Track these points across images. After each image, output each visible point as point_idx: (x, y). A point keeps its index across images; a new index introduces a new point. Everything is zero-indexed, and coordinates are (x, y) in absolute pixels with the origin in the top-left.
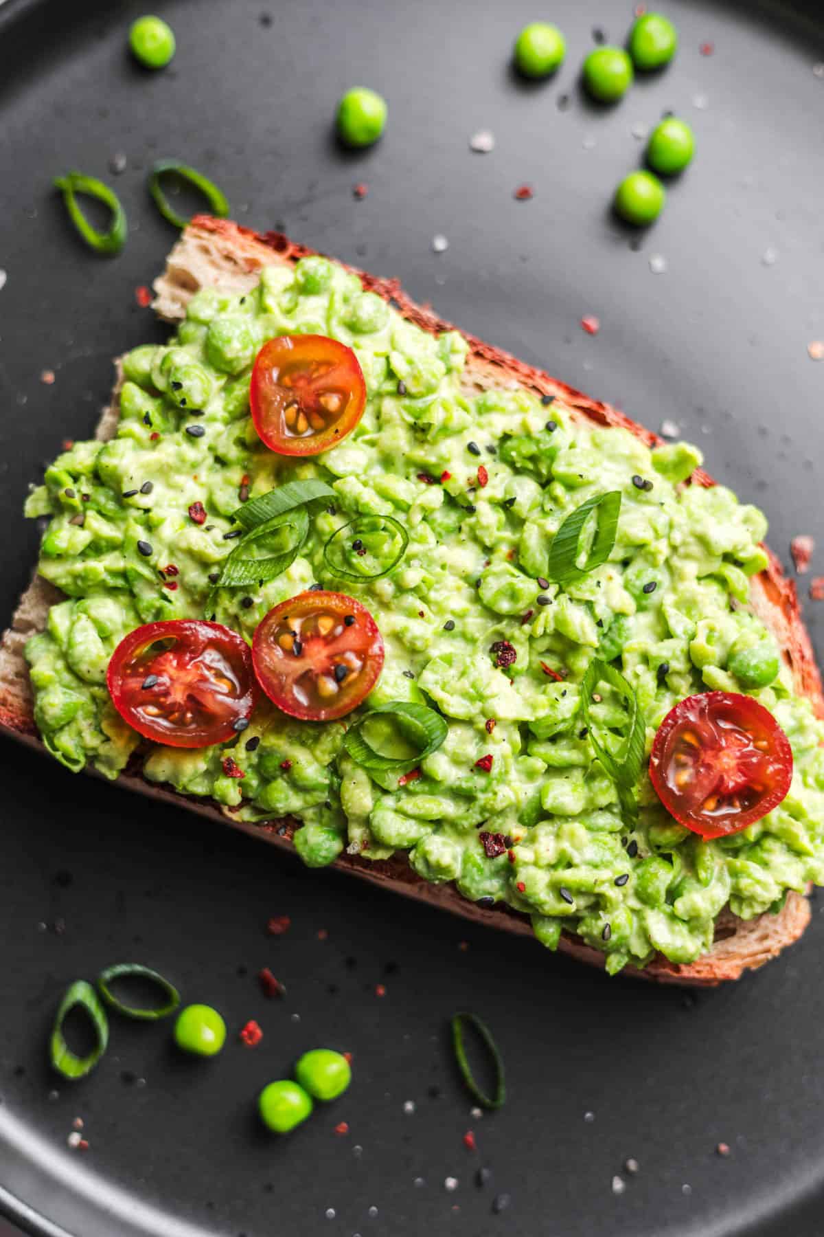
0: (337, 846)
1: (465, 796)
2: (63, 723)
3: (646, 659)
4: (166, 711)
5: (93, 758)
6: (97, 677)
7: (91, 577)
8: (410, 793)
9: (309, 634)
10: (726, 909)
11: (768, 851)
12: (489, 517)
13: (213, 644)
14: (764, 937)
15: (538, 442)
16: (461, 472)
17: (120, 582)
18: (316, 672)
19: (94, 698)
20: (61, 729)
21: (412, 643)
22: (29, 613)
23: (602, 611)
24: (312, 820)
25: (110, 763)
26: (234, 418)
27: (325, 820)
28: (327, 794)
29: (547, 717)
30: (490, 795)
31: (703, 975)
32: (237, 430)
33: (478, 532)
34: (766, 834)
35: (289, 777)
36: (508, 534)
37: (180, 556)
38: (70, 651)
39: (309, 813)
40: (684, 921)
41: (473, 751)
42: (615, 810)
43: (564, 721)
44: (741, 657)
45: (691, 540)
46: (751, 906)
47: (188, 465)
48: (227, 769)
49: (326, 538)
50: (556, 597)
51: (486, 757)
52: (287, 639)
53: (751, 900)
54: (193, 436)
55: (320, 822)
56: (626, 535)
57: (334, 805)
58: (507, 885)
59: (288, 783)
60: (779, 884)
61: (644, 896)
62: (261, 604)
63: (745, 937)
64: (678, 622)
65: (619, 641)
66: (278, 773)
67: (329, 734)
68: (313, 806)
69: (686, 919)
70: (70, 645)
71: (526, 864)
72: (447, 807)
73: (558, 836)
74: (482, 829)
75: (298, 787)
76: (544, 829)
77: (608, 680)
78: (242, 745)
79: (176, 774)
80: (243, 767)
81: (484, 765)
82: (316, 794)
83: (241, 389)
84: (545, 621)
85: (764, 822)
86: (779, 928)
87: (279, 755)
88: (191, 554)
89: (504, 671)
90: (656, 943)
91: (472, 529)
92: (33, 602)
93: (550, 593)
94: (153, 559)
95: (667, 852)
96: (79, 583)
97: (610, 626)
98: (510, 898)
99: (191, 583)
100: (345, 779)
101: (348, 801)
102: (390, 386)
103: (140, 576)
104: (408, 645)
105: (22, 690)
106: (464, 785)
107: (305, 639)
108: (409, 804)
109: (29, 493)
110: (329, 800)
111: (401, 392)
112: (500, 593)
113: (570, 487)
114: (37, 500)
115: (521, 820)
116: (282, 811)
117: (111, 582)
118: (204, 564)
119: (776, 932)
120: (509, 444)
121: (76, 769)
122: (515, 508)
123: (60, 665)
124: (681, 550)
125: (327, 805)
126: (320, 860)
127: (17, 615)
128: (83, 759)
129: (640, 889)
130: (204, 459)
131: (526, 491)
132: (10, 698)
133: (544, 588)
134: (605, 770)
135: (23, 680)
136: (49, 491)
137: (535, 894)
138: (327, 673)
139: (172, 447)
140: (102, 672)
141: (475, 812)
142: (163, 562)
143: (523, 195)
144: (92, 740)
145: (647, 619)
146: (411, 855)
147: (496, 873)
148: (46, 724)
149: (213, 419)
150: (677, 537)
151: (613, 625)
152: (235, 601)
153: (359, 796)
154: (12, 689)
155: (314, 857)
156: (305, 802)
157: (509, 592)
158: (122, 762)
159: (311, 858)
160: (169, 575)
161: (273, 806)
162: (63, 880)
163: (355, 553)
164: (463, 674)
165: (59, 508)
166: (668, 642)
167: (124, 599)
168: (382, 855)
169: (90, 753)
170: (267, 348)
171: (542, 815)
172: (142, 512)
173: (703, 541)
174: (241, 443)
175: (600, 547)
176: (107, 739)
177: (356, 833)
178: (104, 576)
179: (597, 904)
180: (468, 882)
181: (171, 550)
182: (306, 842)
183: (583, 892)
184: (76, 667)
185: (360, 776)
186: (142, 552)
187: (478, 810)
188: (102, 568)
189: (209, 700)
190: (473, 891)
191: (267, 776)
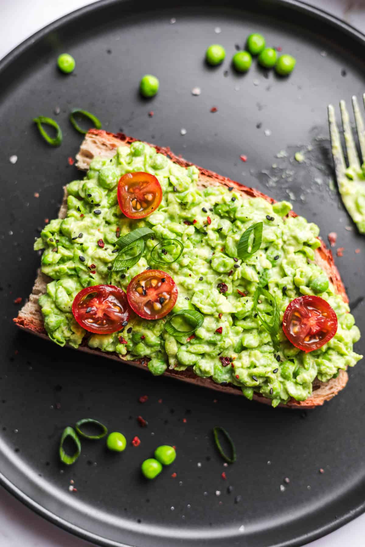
0: (164, 367)
1: (213, 344)
2: (56, 328)
3: (277, 285)
4: (96, 321)
5: (68, 341)
6: (68, 309)
7: (62, 271)
8: (191, 344)
9: (148, 287)
10: (316, 378)
11: (331, 355)
12: (213, 236)
13: (111, 293)
14: (331, 388)
15: (229, 206)
16: (201, 220)
17: (73, 273)
18: (152, 301)
19: (67, 318)
20: (55, 330)
21: (188, 287)
22: (39, 287)
23: (259, 268)
24: (154, 358)
25: (75, 342)
26: (112, 206)
28: (159, 347)
29: (242, 311)
30: (222, 342)
31: (309, 405)
32: (113, 210)
33: (209, 242)
34: (329, 348)
35: (145, 342)
36: (220, 242)
37: (96, 261)
38: (57, 301)
39: (153, 355)
40: (300, 384)
41: (214, 326)
42: (271, 344)
43: (248, 312)
44: (313, 282)
45: (291, 238)
46: (326, 377)
47: (96, 226)
48: (121, 341)
49: (151, 249)
50: (241, 264)
51: (220, 328)
52: (140, 289)
53: (326, 374)
54: (97, 214)
55: (158, 358)
56: (266, 238)
57: (163, 351)
58: (232, 377)
59: (144, 344)
60: (335, 367)
61: (284, 376)
62: (128, 277)
63: (324, 388)
64: (289, 270)
65: (267, 279)
66: (140, 341)
67: (158, 324)
68: (154, 352)
69: (301, 383)
70: (56, 298)
71: (238, 368)
72: (206, 348)
73: (250, 356)
74: (220, 356)
75: (148, 345)
76: (244, 354)
77: (263, 294)
78: (125, 331)
79: (101, 345)
80: (126, 339)
81: (219, 331)
82: (155, 347)
83: (114, 195)
84: (238, 274)
85: (328, 344)
86: (336, 384)
87: (140, 334)
88: (100, 259)
89: (223, 294)
90: (291, 394)
91: (207, 241)
92: (39, 282)
93: (239, 263)
94: (86, 263)
95: (292, 358)
96: (58, 274)
97: (263, 274)
98: (233, 381)
99: (101, 271)
100: (166, 341)
101: (168, 349)
102: (171, 189)
103: (81, 269)
104: (186, 287)
105: (38, 317)
106: (212, 339)
107: (147, 288)
108: (192, 348)
109: (35, 241)
110: (160, 349)
111: (175, 191)
112: (220, 265)
113: (243, 222)
114: (38, 243)
115: (235, 351)
116: (143, 355)
117: (70, 273)
118: (105, 263)
119: (336, 386)
120: (218, 207)
121: (62, 345)
122: (223, 231)
123: (53, 306)
124: (287, 243)
125: (160, 351)
126: (159, 373)
127: (34, 288)
128: (65, 342)
129: (283, 374)
130: (101, 223)
131: (226, 225)
132: (34, 320)
133: (236, 261)
134: (266, 329)
135: (38, 313)
136: (43, 240)
137: (243, 379)
138: (156, 301)
139: (89, 219)
140: (70, 307)
141: (217, 350)
142: (89, 263)
143: (214, 110)
144: (67, 334)
145: (276, 270)
146: (194, 368)
147: (227, 372)
148: (50, 329)
149: (104, 207)
150: (285, 238)
151: (264, 274)
152: (118, 276)
153: (172, 347)
154: (35, 317)
156: (151, 350)
157: (223, 264)
158: (80, 341)
159: (155, 372)
160: (92, 268)
161: (139, 353)
162: (59, 388)
163: (163, 254)
164: (208, 297)
165: (47, 245)
166: (285, 278)
167: (75, 279)
168: (183, 369)
169: (67, 339)
170: (123, 178)
171: (243, 348)
172: (79, 245)
173: (295, 238)
174: (115, 215)
175: (256, 244)
176: (73, 333)
177: (172, 361)
178: (67, 270)
179: (267, 381)
180: (216, 376)
181: (92, 260)
182: (153, 367)
183: (261, 377)
184: (59, 307)
185: (173, 338)
186: (81, 260)
187: (218, 348)
188: (66, 268)
189: (112, 315)
190: (219, 380)
191: (136, 342)
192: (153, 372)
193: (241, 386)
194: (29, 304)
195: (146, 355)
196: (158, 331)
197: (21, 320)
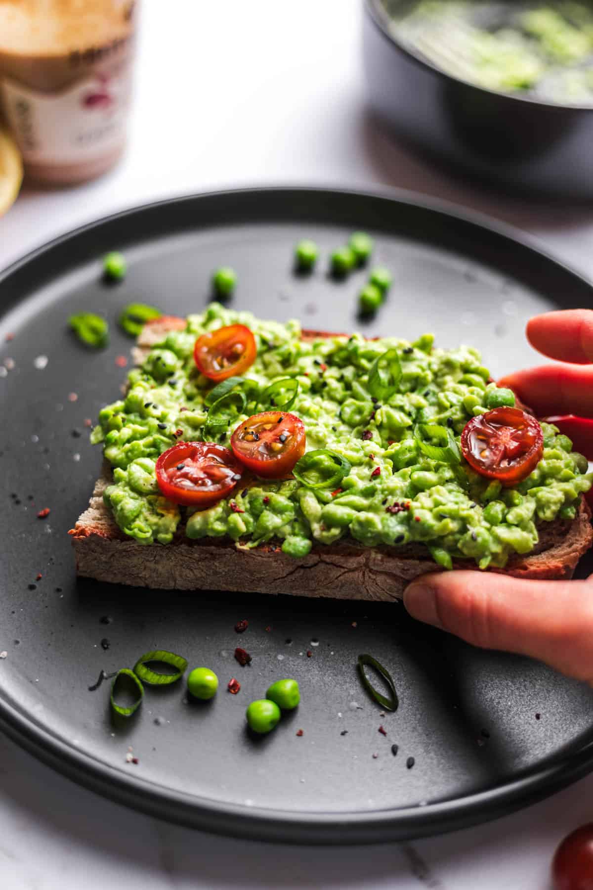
1: (370, 494)
2: (135, 514)
5: (155, 533)
6: (151, 489)
7: (136, 450)
9: (260, 431)
10: (537, 515)
12: (335, 386)
16: (314, 372)
17: (152, 450)
19: (150, 503)
20: (134, 521)
21: (317, 436)
22: (101, 488)
23: (409, 408)
24: (290, 533)
25: (167, 531)
26: (191, 377)
27: (297, 531)
28: (293, 513)
29: (401, 448)
30: (384, 484)
33: (332, 394)
34: (544, 475)
35: (270, 507)
37: (182, 424)
38: (132, 477)
39: (287, 529)
40: (517, 526)
41: (367, 472)
42: (456, 483)
44: (491, 395)
47: (174, 398)
48: (234, 509)
51: (377, 470)
52: (249, 436)
54: (172, 385)
55: (295, 533)
57: (300, 519)
58: (411, 528)
59: (269, 510)
60: (560, 491)
61: (490, 519)
62: (230, 434)
66: (263, 507)
68: (288, 523)
69: (517, 523)
70: (130, 475)
71: (417, 508)
72: (363, 501)
73: (429, 495)
74: (387, 505)
75: (278, 511)
76: (421, 495)
78: (239, 497)
79: (206, 522)
80: (242, 508)
81: (376, 475)
82: (287, 513)
84: (381, 417)
85: (539, 468)
87: (261, 498)
88: (188, 421)
89: (368, 441)
92: (102, 483)
93: (379, 404)
94: (167, 431)
96: (130, 454)
97: (416, 415)
99: (191, 437)
100: (302, 499)
101: (306, 508)
103: (162, 441)
104: (315, 437)
106: (368, 487)
107: (259, 433)
108: (343, 500)
109: (90, 432)
110: (296, 517)
111: (271, 348)
112: (353, 412)
114: (96, 433)
115: (406, 497)
116: (271, 527)
117: (147, 450)
118: (195, 426)
121: (148, 535)
123: (127, 488)
125: (296, 520)
126: (301, 549)
127: (94, 493)
128: (150, 531)
130: (181, 396)
132: (99, 526)
133: (376, 402)
136: (103, 426)
137: (427, 521)
138: (275, 441)
139: (165, 390)
140: (152, 484)
141: (379, 495)
142: (172, 429)
144: (154, 519)
145: (434, 408)
146: (350, 526)
147: (401, 522)
148: (126, 518)
149: (180, 378)
151: (418, 414)
152: (216, 439)
154: (100, 522)
155: (296, 549)
156: (283, 520)
157: (357, 410)
158: (173, 527)
160: (178, 435)
161: (264, 525)
164: (348, 442)
168: (335, 531)
169: (154, 528)
170: (199, 340)
171: (416, 489)
172: (155, 417)
173: (449, 364)
174: (198, 387)
176: (162, 516)
177: (316, 527)
178: (143, 449)
179: (464, 523)
180: (386, 529)
181: (177, 424)
182: (290, 544)
183: (454, 517)
184: (136, 484)
185: (310, 493)
186: (161, 428)
187: (380, 492)
188: (141, 444)
189: (216, 471)
190: (391, 534)
191: (257, 512)
192: (293, 552)
193: (427, 539)
194: (90, 509)
195: (276, 529)
196: (286, 491)
197: (80, 529)
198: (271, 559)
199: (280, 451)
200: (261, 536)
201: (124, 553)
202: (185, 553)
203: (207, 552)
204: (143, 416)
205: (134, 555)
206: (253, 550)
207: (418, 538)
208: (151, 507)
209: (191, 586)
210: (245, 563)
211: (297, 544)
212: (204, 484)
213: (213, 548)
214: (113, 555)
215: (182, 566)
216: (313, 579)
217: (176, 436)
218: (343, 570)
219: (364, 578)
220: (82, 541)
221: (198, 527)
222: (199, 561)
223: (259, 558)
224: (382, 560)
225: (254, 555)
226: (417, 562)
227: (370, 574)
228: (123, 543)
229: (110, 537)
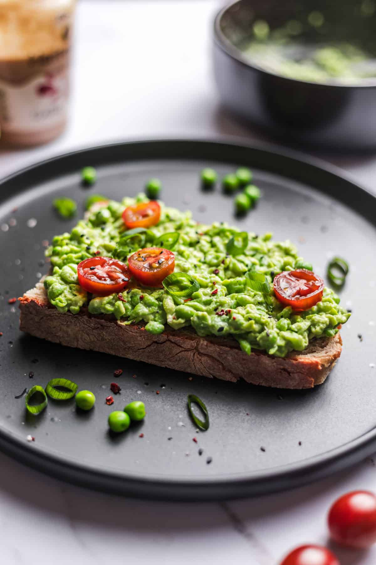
2: (59, 292)
5: (69, 305)
6: (73, 281)
7: (70, 259)
13: (114, 264)
14: (327, 352)
17: (79, 260)
19: (71, 287)
20: (58, 296)
21: (184, 267)
22: (45, 278)
23: (247, 263)
24: (152, 320)
25: (76, 304)
27: (156, 319)
28: (157, 308)
29: (235, 281)
35: (143, 301)
37: (101, 248)
39: (151, 316)
40: (296, 332)
41: (210, 292)
46: (319, 325)
48: (120, 299)
51: (215, 290)
52: (141, 259)
54: (103, 229)
57: (160, 312)
58: (229, 324)
59: (142, 303)
61: (280, 328)
66: (139, 301)
68: (152, 313)
69: (296, 330)
71: (235, 313)
73: (245, 309)
74: (216, 312)
75: (148, 305)
76: (240, 308)
78: (125, 292)
79: (101, 303)
80: (126, 299)
81: (215, 293)
82: (153, 307)
85: (318, 306)
87: (139, 296)
88: (105, 247)
89: (216, 275)
94: (91, 251)
96: (65, 261)
97: (251, 267)
98: (230, 329)
100: (164, 300)
101: (166, 305)
103: (87, 256)
104: (182, 267)
105: (42, 296)
106: (207, 300)
107: (147, 258)
110: (158, 311)
111: (171, 221)
112: (213, 259)
114: (49, 251)
115: (231, 307)
116: (141, 313)
117: (76, 260)
118: (109, 250)
121: (64, 305)
122: (214, 242)
123: (59, 278)
126: (156, 328)
128: (66, 303)
130: (107, 236)
132: (38, 298)
135: (43, 294)
137: (240, 321)
138: (155, 262)
140: (74, 278)
141: (213, 304)
142: (94, 250)
144: (70, 296)
146: (191, 318)
147: (225, 321)
148: (53, 293)
152: (121, 259)
153: (169, 303)
154: (39, 296)
155: (154, 328)
156: (149, 311)
157: (215, 258)
158: (80, 303)
159: (153, 329)
161: (137, 312)
166: (272, 268)
168: (181, 321)
169: (69, 302)
170: (128, 210)
171: (238, 305)
176: (76, 295)
177: (170, 317)
178: (74, 259)
179: (263, 326)
180: (213, 323)
181: (98, 248)
182: (150, 325)
183: (257, 322)
184: (64, 276)
185: (170, 297)
186: (88, 249)
187: (215, 303)
188: (74, 256)
189: (114, 274)
190: (216, 326)
191: (134, 304)
192: (151, 330)
193: (237, 332)
194: (35, 289)
195: (144, 315)
196: (156, 294)
197: (25, 298)
198: (138, 334)
199: (157, 268)
200: (134, 318)
201: (49, 317)
202: (85, 322)
203: (99, 323)
204: (80, 242)
205: (55, 319)
206: (127, 327)
207: (232, 331)
208: (70, 291)
209: (87, 347)
210: (122, 334)
211: (155, 325)
212: (105, 280)
213: (103, 321)
214: (42, 318)
215: (83, 331)
216: (162, 352)
217: (96, 254)
218: (181, 349)
219: (194, 357)
220: (26, 305)
221: (96, 305)
222: (94, 329)
223: (130, 333)
224: (207, 346)
225: (128, 330)
226: (229, 349)
227: (198, 356)
228: (49, 310)
229: (42, 305)
